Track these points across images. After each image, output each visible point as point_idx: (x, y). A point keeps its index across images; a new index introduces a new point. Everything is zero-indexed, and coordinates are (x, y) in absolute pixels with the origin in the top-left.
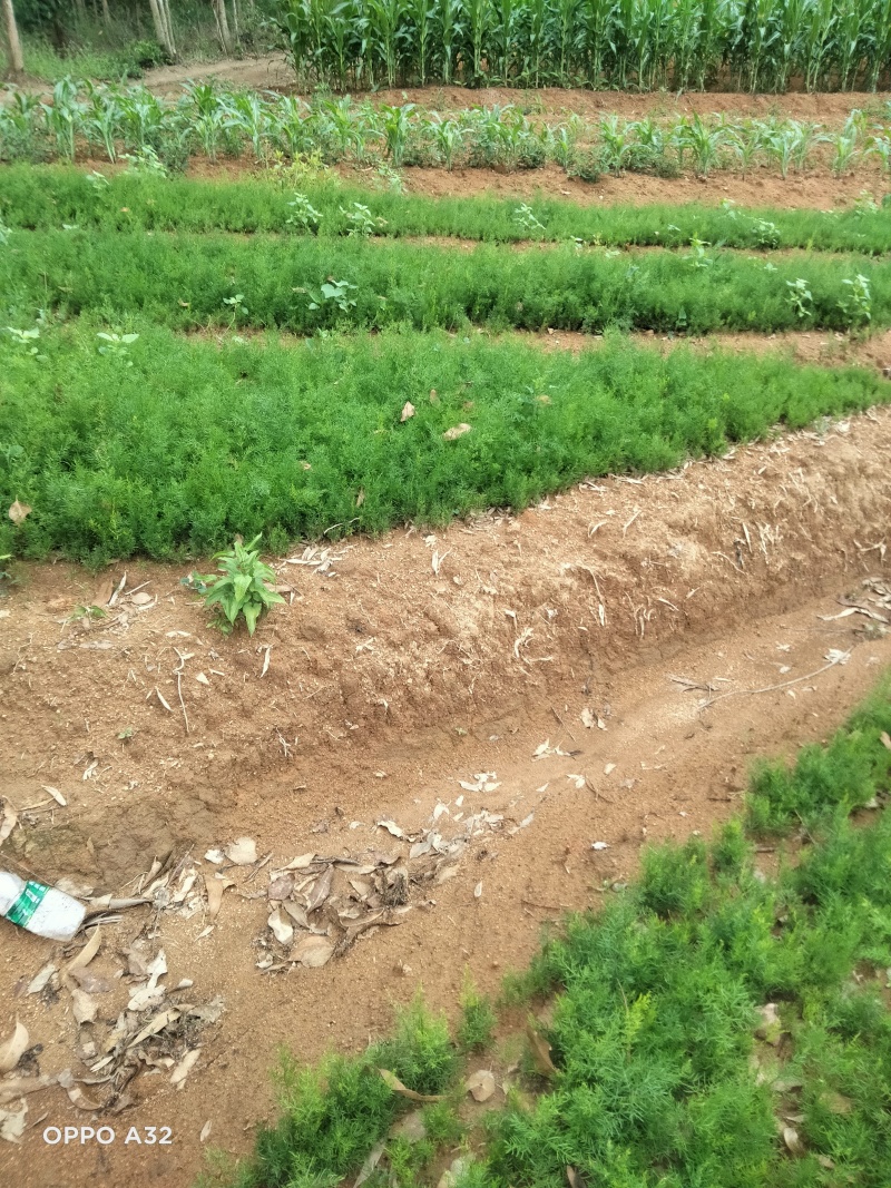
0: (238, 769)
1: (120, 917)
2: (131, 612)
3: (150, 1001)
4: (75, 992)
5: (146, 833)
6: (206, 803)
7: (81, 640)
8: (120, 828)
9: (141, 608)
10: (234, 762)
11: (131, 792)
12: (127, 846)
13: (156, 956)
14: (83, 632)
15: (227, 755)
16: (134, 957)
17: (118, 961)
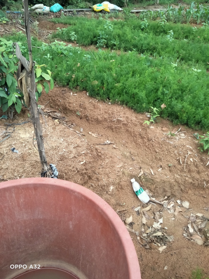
0: (191, 185)
1: (156, 204)
2: (179, 137)
3: (157, 227)
4: (143, 216)
5: (167, 189)
6: (181, 189)
7: (167, 139)
8: (162, 185)
9: (182, 137)
10: (191, 183)
11: (167, 178)
12: (162, 190)
13: (161, 218)
14: (168, 138)
15: (191, 181)
16: (156, 215)
17: (153, 214)
